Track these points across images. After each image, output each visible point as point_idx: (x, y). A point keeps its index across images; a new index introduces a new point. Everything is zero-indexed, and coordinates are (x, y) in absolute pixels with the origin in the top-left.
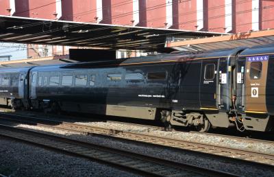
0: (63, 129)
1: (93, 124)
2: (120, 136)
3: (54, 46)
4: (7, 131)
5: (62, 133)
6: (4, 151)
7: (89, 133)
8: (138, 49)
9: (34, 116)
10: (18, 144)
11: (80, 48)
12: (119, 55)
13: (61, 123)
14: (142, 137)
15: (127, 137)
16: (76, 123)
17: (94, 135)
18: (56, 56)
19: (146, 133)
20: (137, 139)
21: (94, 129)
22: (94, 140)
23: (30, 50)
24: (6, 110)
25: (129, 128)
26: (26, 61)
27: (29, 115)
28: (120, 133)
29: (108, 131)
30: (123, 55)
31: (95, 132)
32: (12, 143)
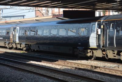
0: (59, 65)
1: (79, 62)
2: (98, 70)
3: (53, 9)
4: (22, 66)
5: (58, 67)
6: (21, 79)
7: (76, 68)
8: (111, 10)
9: (40, 56)
10: (29, 74)
11: (70, 9)
12: (97, 14)
13: (58, 61)
14: (113, 71)
15: (103, 71)
16: (68, 61)
17: (80, 69)
18: (54, 16)
19: (117, 68)
20: (110, 73)
21: (80, 65)
22: (80, 73)
23: (37, 12)
24: (22, 52)
25: (104, 65)
26: (34, 19)
27: (36, 55)
28: (98, 69)
29: (90, 67)
30: (100, 14)
31: (80, 67)
32: (26, 74)
